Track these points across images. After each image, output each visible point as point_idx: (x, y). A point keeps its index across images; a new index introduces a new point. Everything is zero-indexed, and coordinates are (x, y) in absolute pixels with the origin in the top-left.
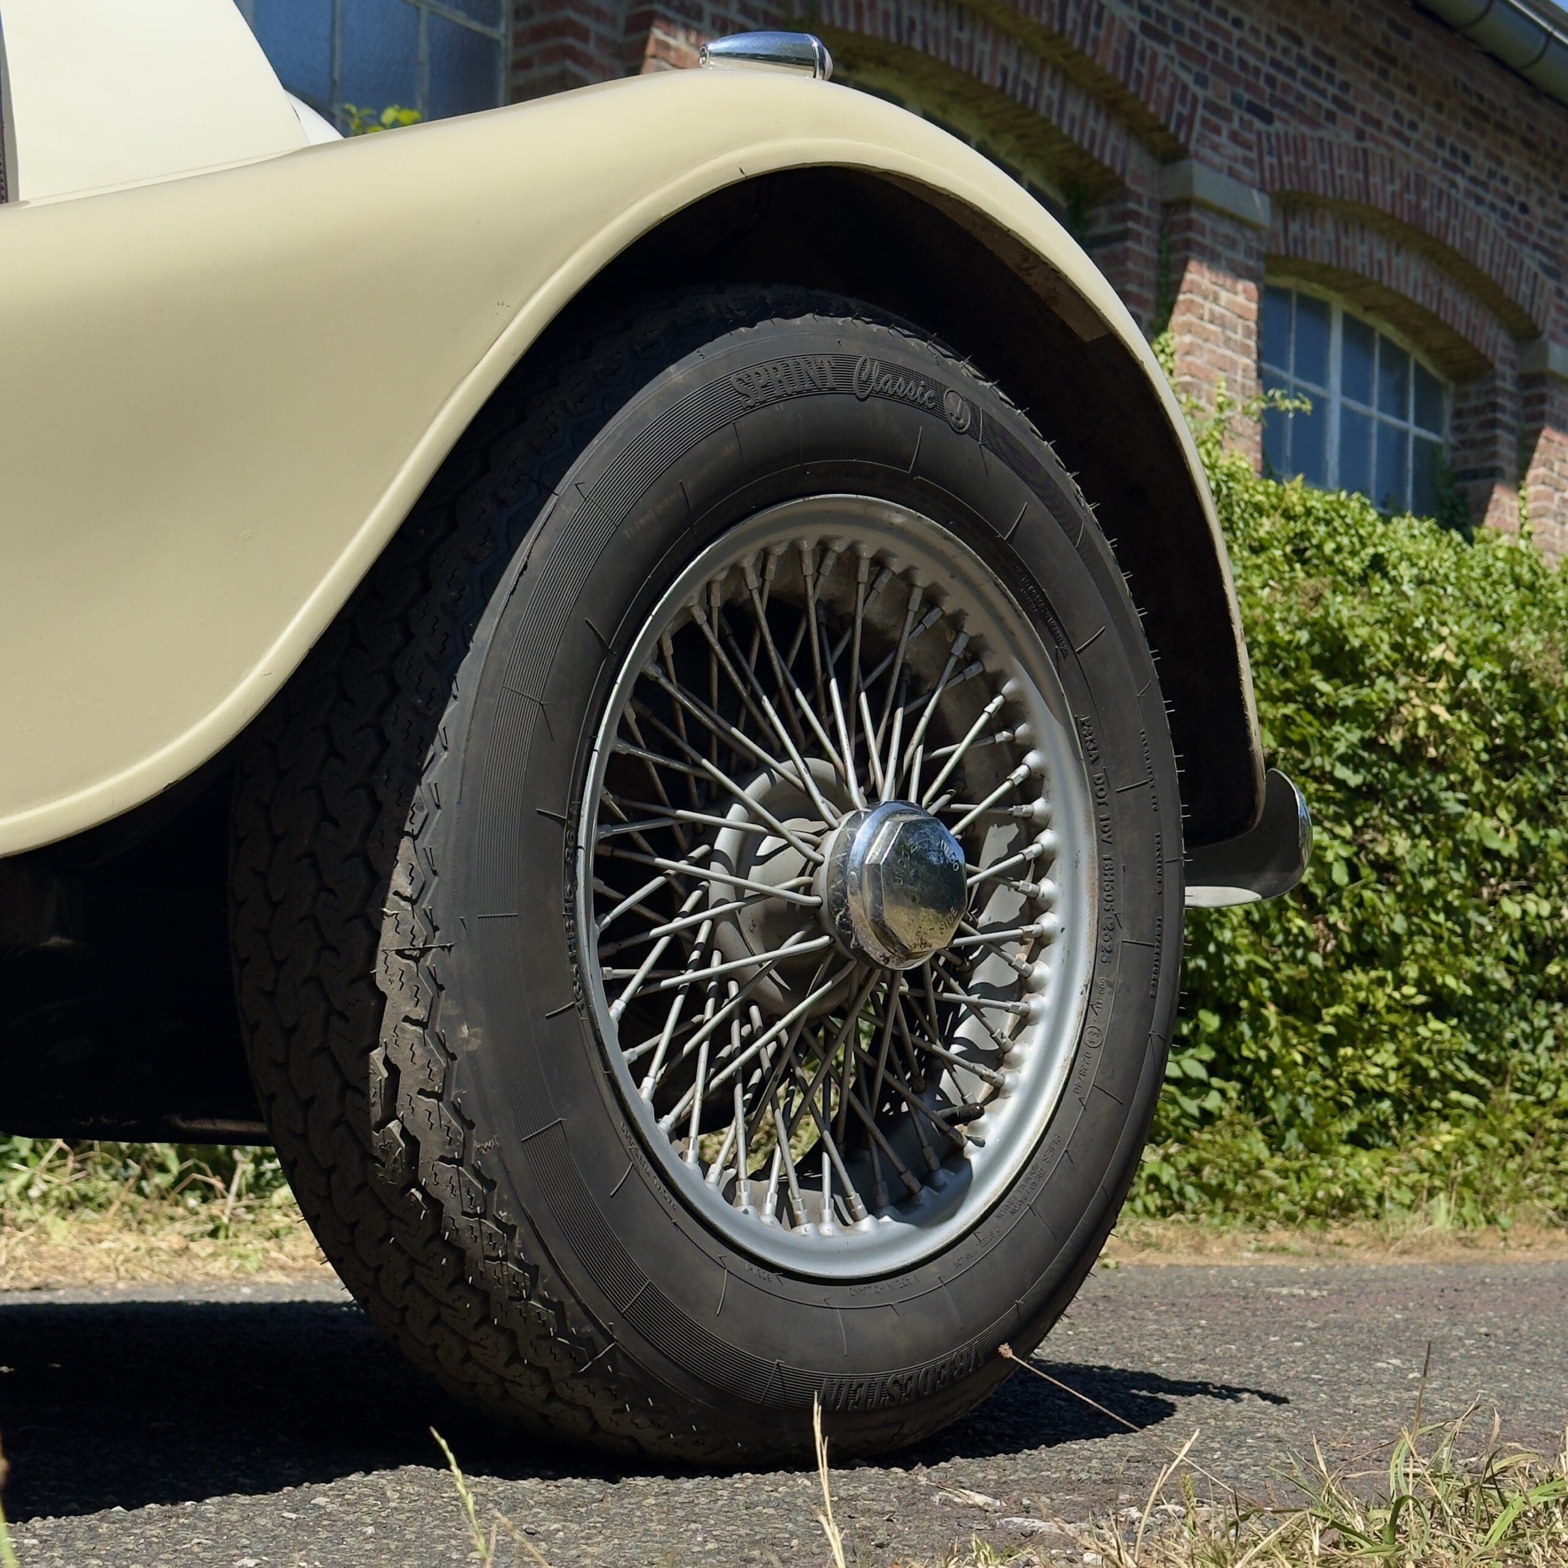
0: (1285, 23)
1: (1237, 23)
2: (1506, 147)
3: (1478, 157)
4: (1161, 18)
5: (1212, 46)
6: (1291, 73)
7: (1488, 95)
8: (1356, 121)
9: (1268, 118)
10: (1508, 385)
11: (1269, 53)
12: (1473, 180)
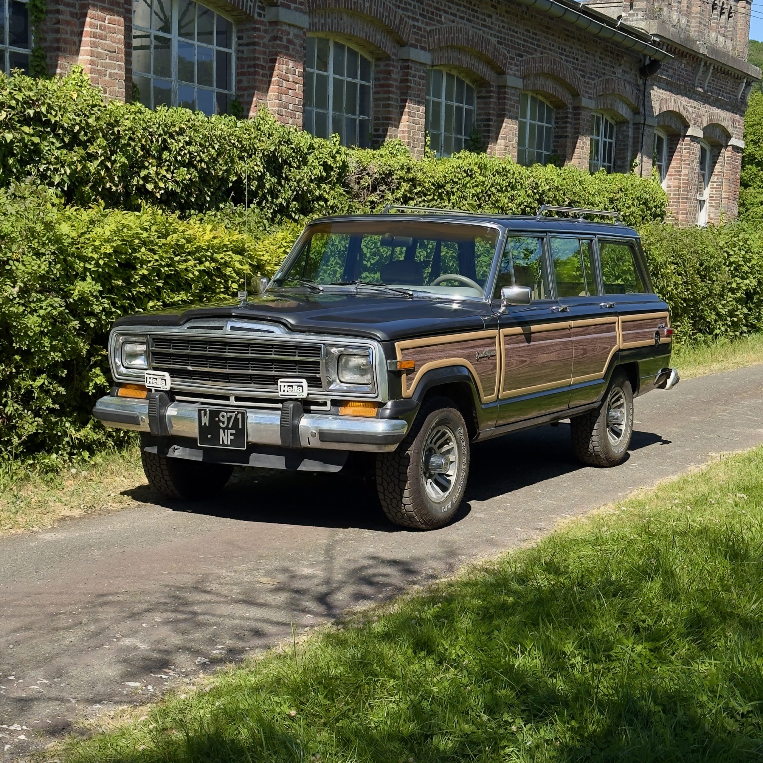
0: (526, 28)
1: (517, 32)
2: (574, 43)
3: (568, 49)
4: (501, 37)
5: (511, 40)
6: (527, 42)
7: (570, 29)
8: (541, 49)
9: (522, 56)
10: (570, 110)
11: (523, 38)
12: (566, 56)
